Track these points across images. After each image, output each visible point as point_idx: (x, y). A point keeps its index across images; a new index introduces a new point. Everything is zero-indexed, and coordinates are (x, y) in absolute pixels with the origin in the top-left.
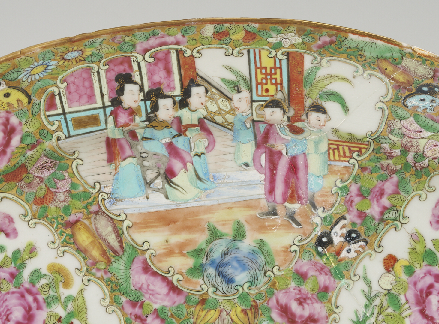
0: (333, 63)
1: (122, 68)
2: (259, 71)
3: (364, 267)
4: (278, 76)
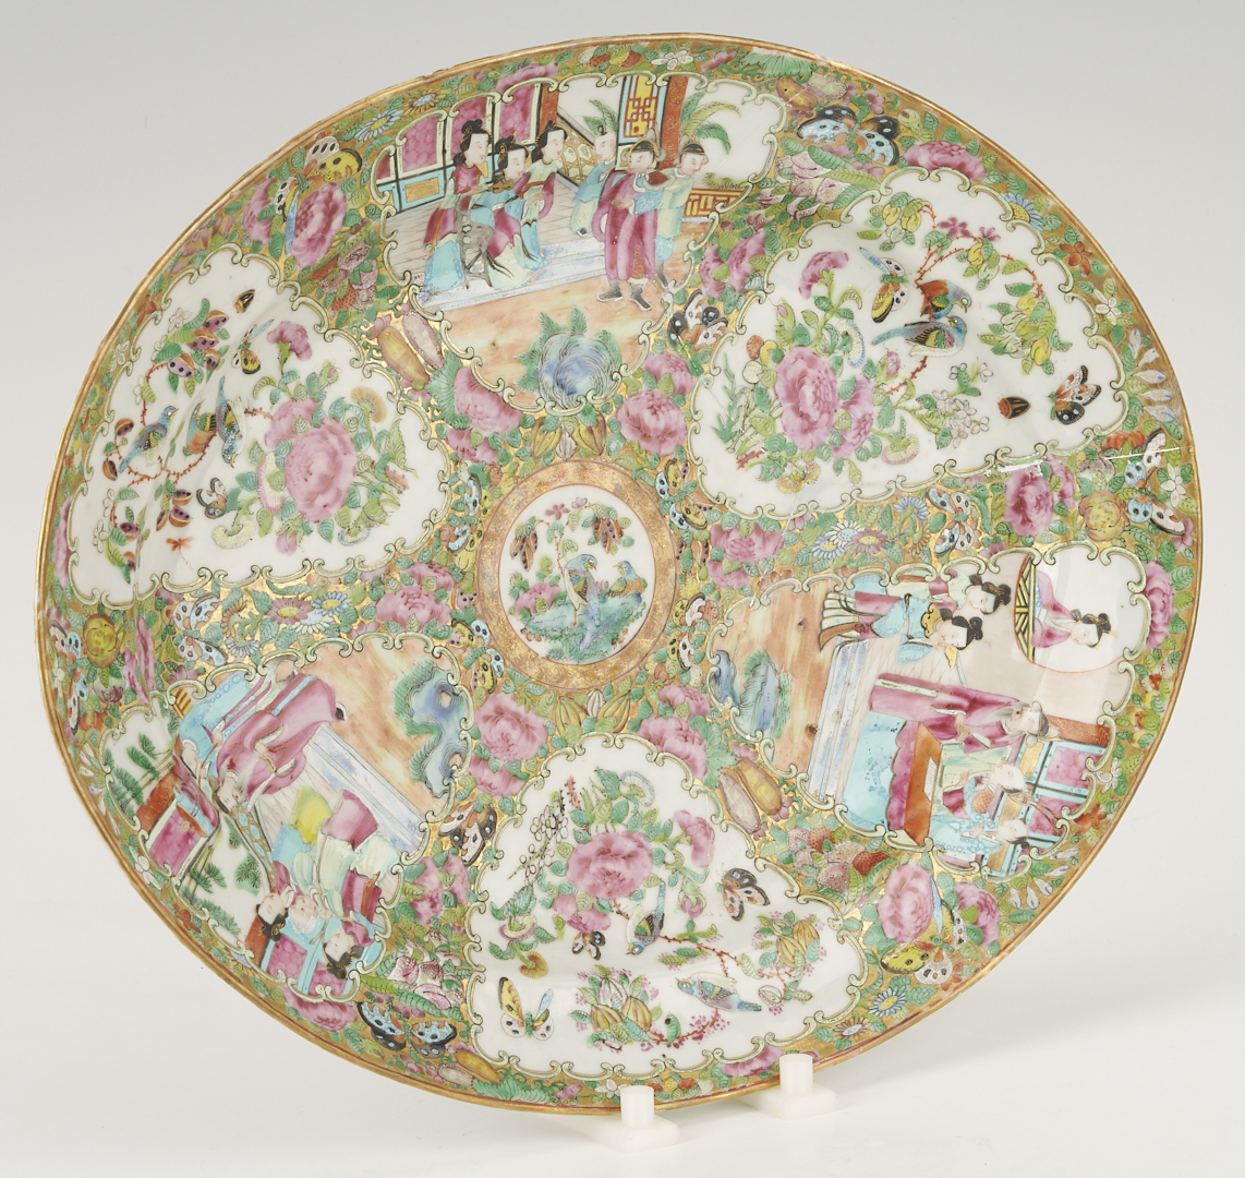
0: (721, 86)
3: (725, 356)
4: (652, 109)
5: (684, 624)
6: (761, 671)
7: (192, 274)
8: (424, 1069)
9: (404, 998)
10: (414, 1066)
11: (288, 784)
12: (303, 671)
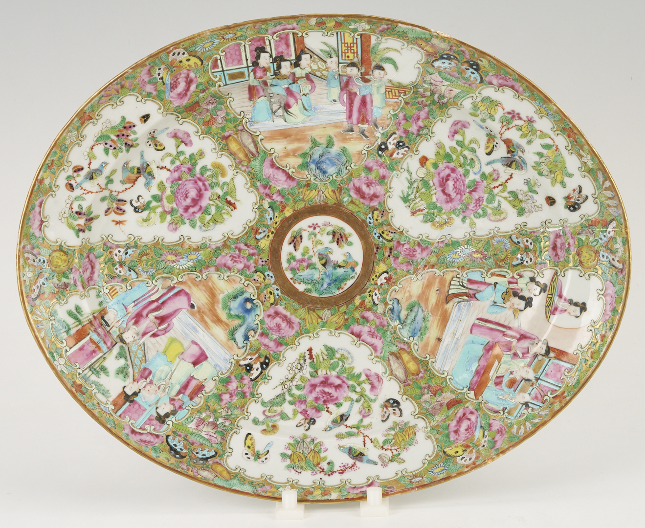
0: (388, 40)
1: (259, 43)
2: (343, 45)
3: (408, 163)
4: (355, 48)
5: (376, 284)
6: (415, 310)
7: (113, 105)
8: (191, 468)
9: (193, 436)
10: (185, 467)
11: (164, 334)
12: (176, 285)
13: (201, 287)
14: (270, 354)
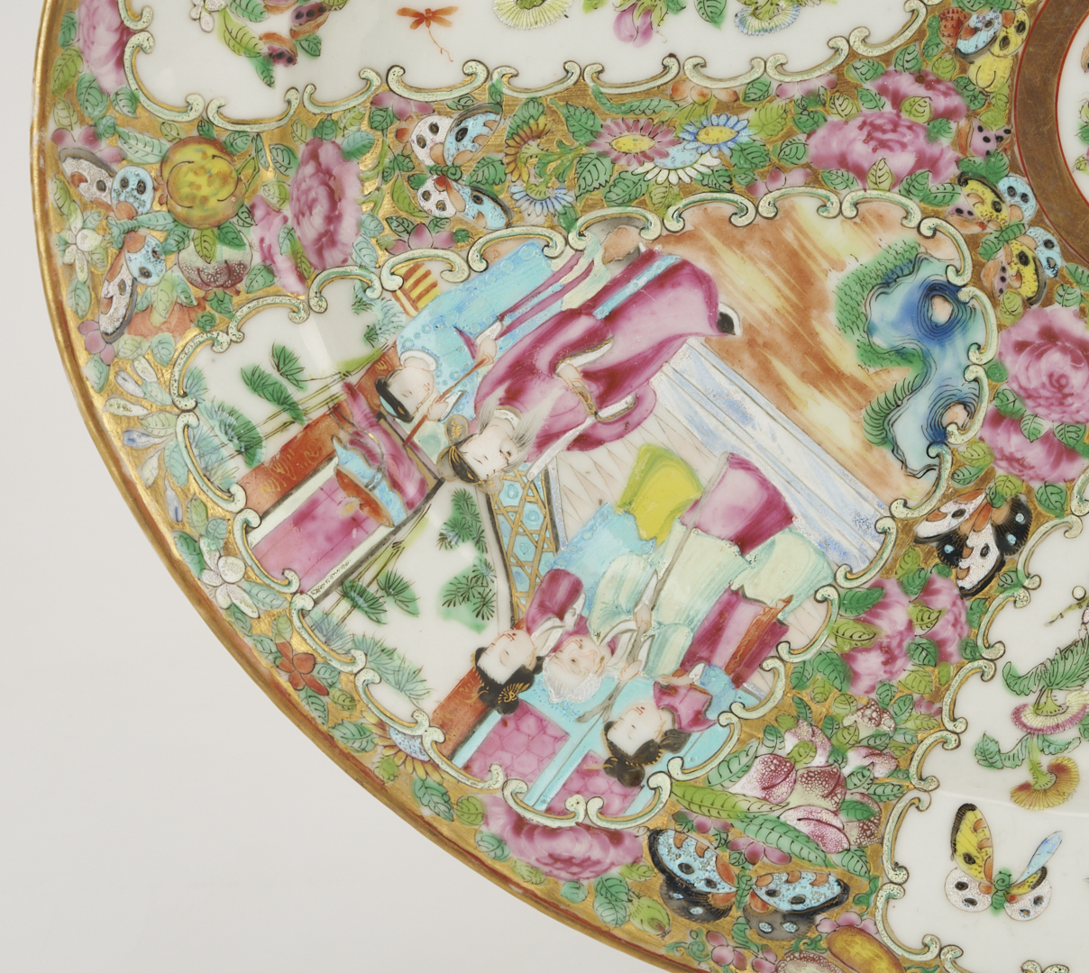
8: (750, 959)
9: (753, 828)
10: (727, 953)
11: (620, 436)
12: (657, 248)
13: (754, 248)
14: (1029, 491)
